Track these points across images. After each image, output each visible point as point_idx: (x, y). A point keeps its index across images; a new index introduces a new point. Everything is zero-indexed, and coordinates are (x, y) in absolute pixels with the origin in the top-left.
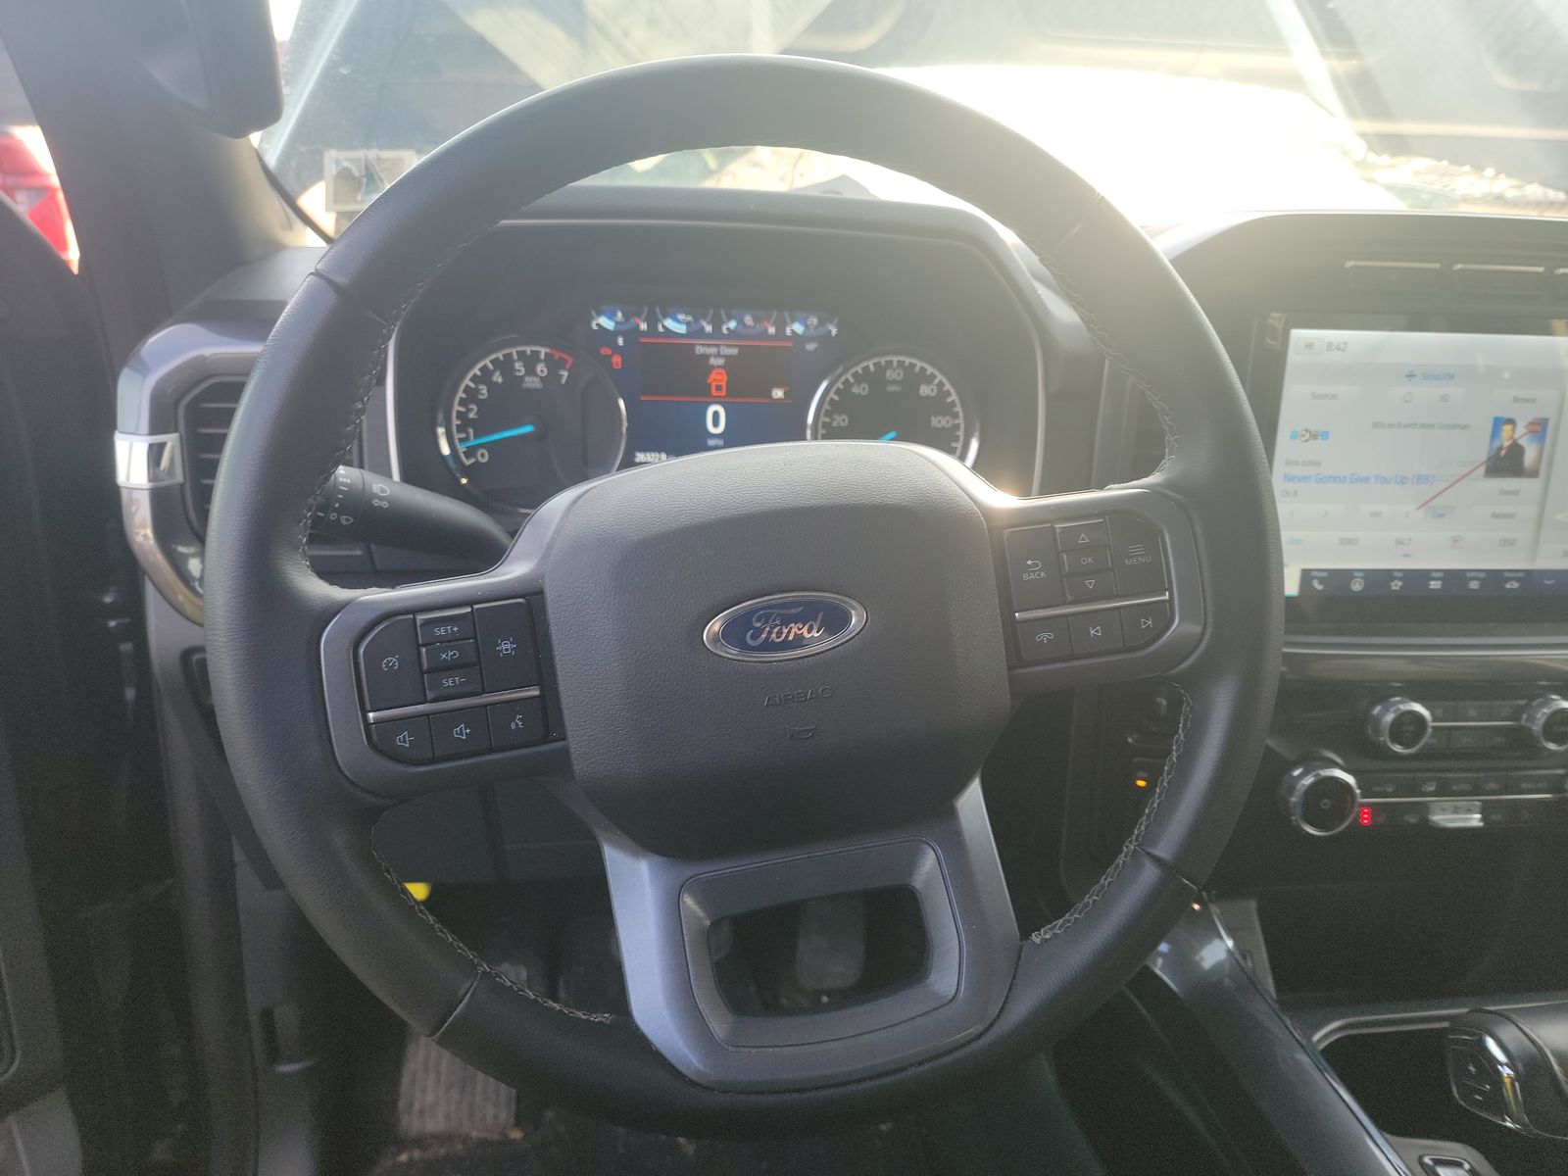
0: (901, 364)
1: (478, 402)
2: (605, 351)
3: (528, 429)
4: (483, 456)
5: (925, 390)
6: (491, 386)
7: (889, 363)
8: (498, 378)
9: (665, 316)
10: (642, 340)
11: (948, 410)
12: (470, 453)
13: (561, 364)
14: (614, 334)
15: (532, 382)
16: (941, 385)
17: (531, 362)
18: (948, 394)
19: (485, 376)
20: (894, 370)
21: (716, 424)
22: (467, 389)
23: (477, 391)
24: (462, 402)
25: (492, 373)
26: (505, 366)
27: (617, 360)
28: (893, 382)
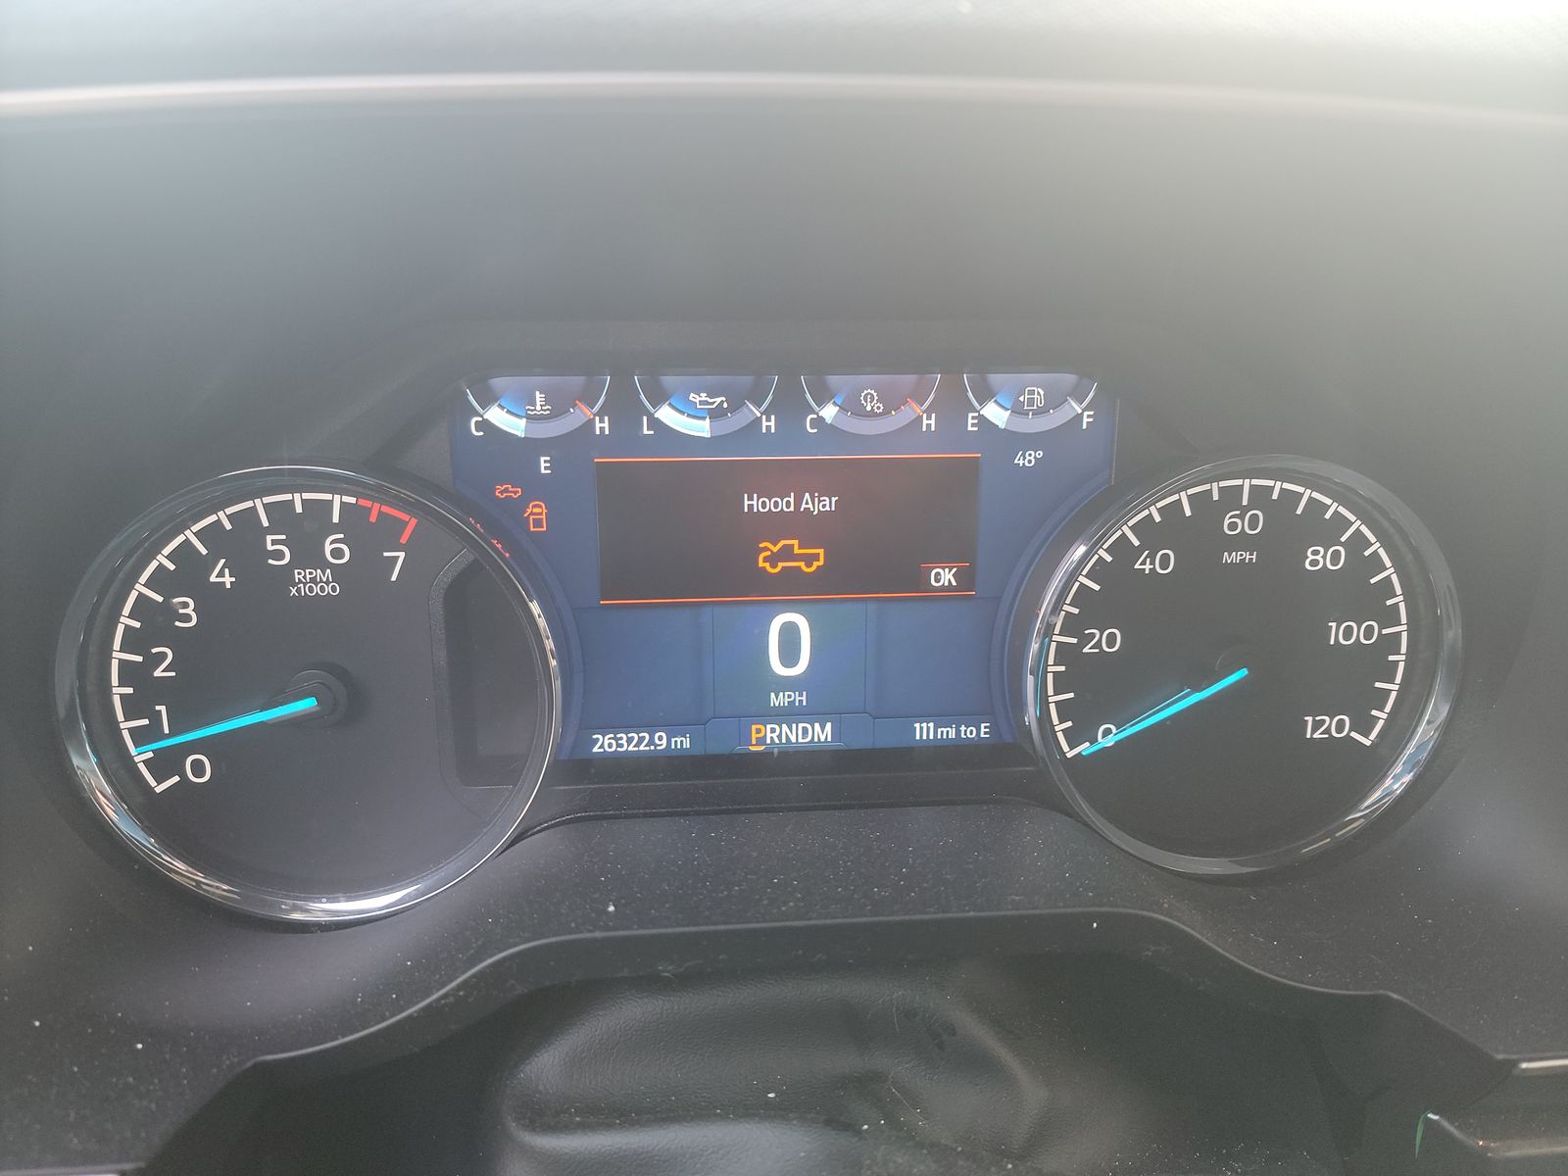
0: (1260, 495)
1: (176, 639)
2: (504, 491)
3: (308, 704)
4: (199, 769)
5: (1318, 558)
6: (209, 598)
7: (1231, 496)
8: (222, 576)
9: (659, 398)
10: (596, 460)
11: (1372, 604)
12: (163, 764)
13: (389, 534)
14: (530, 447)
15: (314, 583)
16: (1359, 542)
17: (306, 530)
18: (1376, 564)
19: (189, 573)
20: (1245, 510)
21: (789, 656)
22: (142, 606)
23: (169, 612)
24: (131, 642)
25: (208, 564)
26: (239, 544)
27: (537, 510)
28: (1242, 542)
